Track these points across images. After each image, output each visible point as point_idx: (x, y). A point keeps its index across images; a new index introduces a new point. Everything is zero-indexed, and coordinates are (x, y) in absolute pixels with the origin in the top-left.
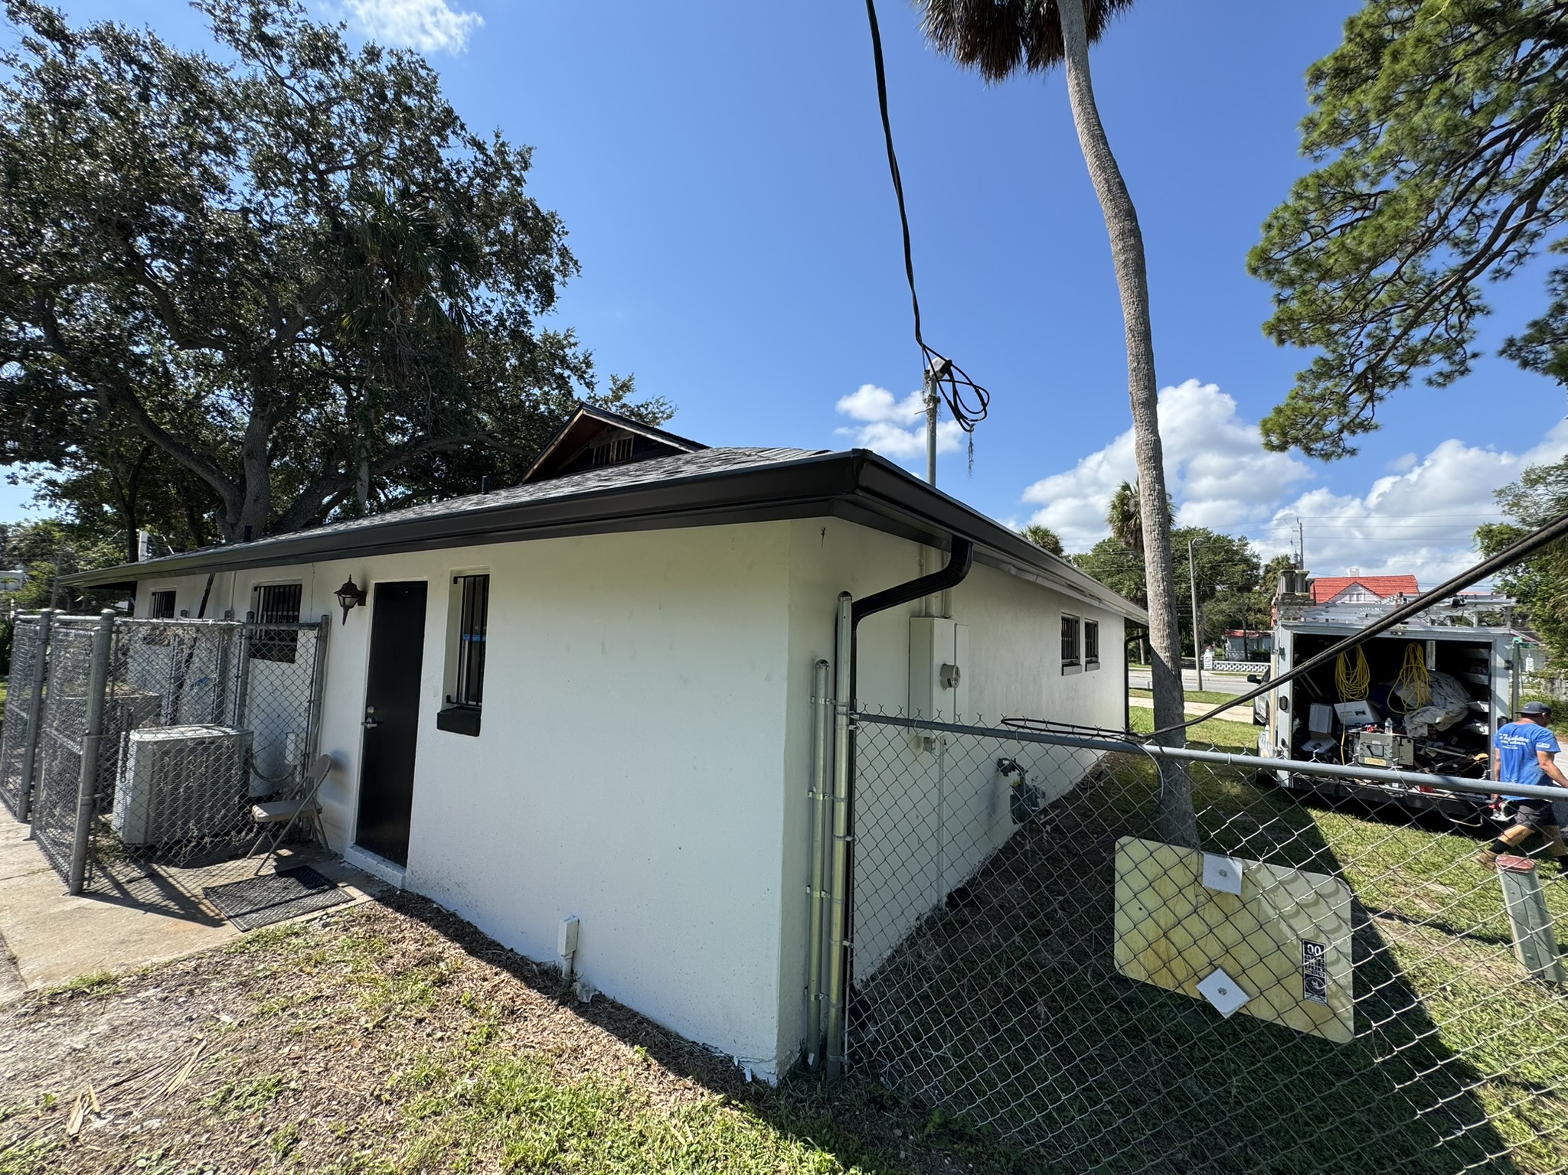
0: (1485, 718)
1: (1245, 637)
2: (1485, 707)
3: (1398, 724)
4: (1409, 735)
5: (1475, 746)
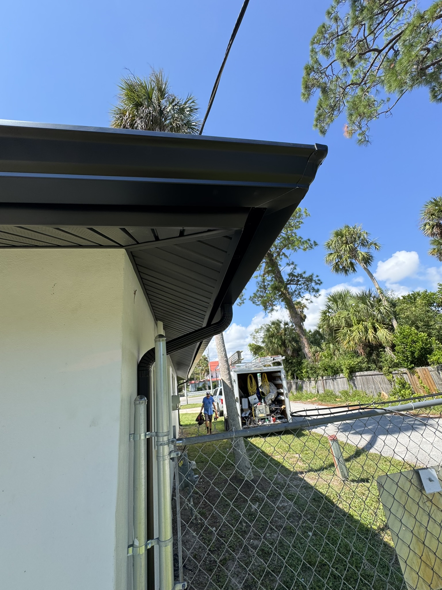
0: (282, 394)
1: (195, 383)
2: (282, 391)
3: (264, 400)
4: (267, 404)
5: (280, 404)
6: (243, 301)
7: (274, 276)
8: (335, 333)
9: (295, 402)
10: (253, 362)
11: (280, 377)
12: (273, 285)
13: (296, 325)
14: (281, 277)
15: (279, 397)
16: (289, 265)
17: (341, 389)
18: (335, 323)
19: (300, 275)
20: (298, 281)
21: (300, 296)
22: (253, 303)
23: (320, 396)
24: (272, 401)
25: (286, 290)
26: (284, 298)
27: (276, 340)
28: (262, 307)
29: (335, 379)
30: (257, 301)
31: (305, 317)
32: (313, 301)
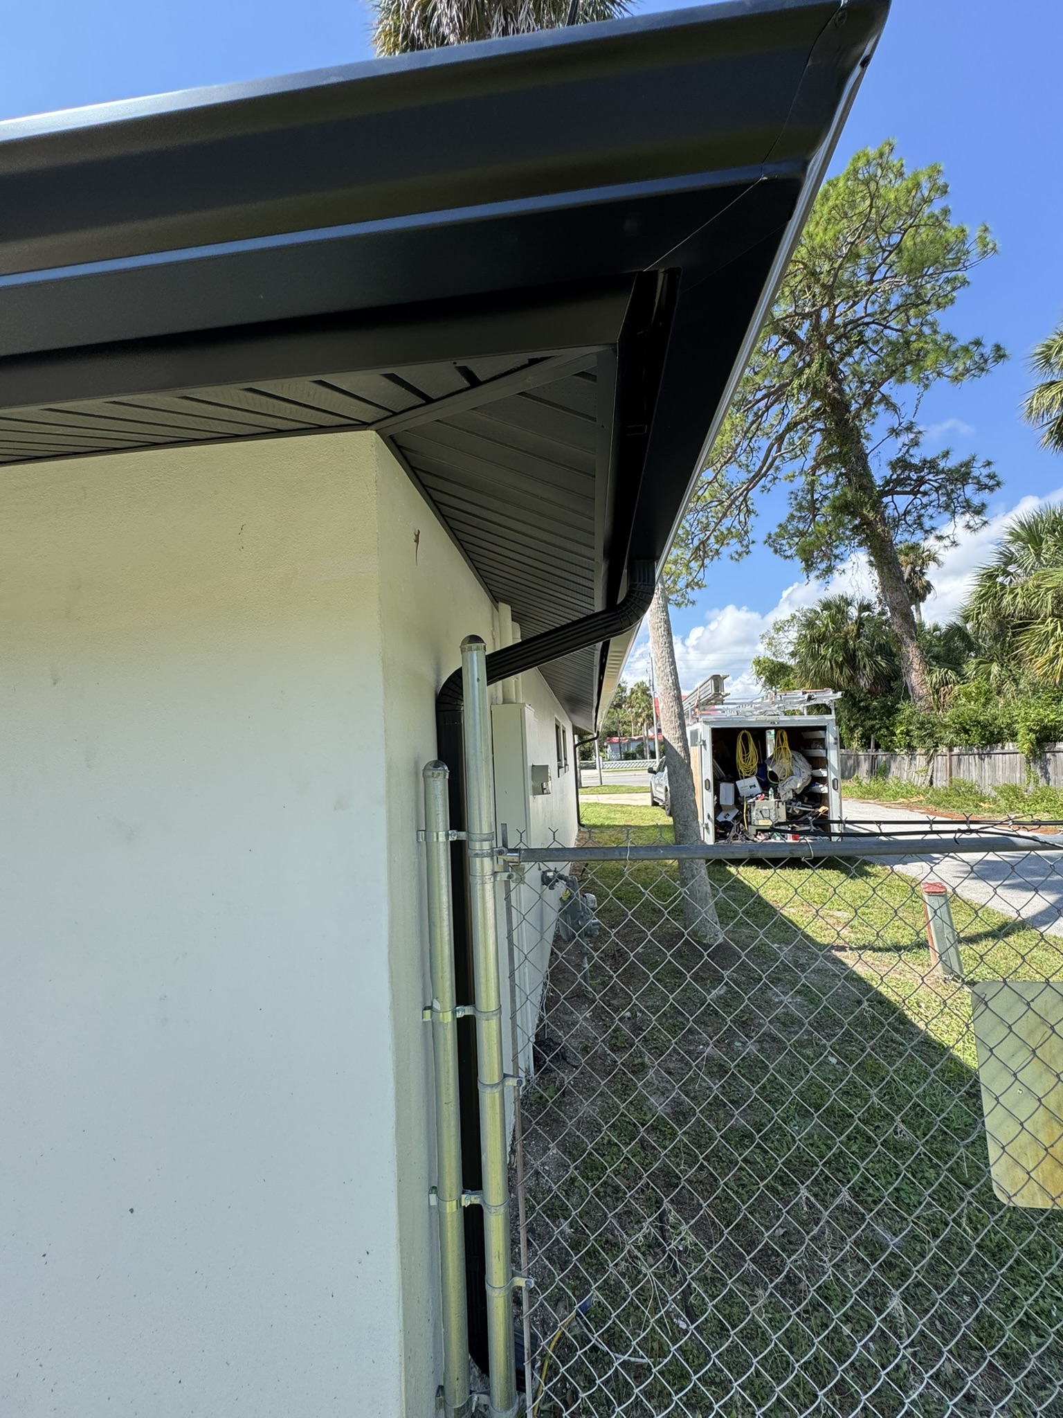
0: (823, 780)
1: (619, 742)
2: (824, 773)
3: (775, 791)
4: (782, 799)
5: (816, 802)
6: (747, 546)
7: (843, 470)
8: (1013, 633)
9: (863, 801)
10: (756, 703)
11: (822, 742)
12: (838, 498)
13: (893, 610)
14: (866, 474)
15: (816, 787)
16: (897, 435)
17: (1001, 782)
18: (1020, 606)
19: (930, 462)
20: (921, 481)
21: (921, 525)
22: (776, 551)
23: (936, 792)
24: (796, 795)
25: (877, 512)
26: (867, 536)
27: (830, 650)
28: (798, 563)
29: (989, 754)
30: (787, 547)
31: (928, 587)
32: (958, 542)
